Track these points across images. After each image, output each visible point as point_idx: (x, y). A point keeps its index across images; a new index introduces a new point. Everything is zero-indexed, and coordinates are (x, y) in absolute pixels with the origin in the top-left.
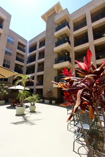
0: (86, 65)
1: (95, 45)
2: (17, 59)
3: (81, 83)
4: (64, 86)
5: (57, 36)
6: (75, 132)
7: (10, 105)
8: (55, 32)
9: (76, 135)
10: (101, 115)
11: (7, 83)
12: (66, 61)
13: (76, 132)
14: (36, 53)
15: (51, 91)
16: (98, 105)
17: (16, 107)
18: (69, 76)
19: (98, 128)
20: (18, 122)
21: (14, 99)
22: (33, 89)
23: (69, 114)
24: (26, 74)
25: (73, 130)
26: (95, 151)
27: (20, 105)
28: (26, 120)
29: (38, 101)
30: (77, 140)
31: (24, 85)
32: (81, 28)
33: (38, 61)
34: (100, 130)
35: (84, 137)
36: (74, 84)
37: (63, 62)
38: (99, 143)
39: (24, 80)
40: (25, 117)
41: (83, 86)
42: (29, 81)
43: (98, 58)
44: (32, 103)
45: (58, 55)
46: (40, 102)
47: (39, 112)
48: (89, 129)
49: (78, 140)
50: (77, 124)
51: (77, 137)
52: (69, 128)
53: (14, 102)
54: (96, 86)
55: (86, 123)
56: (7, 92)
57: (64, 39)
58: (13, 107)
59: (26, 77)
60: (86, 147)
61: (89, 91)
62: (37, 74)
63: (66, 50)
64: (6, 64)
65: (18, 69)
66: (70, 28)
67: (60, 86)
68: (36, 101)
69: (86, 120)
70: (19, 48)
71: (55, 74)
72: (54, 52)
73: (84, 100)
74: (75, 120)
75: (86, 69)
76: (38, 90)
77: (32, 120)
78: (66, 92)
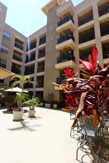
0: (91, 64)
1: (102, 42)
2: (15, 58)
3: (85, 85)
4: (66, 89)
5: (59, 32)
6: (78, 139)
7: (6, 110)
8: (57, 27)
9: (80, 142)
10: (108, 121)
11: (2, 85)
12: (69, 60)
13: (80, 139)
14: (35, 51)
15: (53, 94)
16: (104, 109)
17: (13, 111)
18: (72, 77)
19: (104, 135)
20: (16, 128)
21: (11, 102)
22: (32, 92)
23: (72, 119)
24: (25, 75)
25: (77, 137)
26: (100, 160)
27: (18, 109)
28: (24, 126)
29: (38, 105)
30: (80, 147)
31: (23, 86)
32: (86, 23)
33: (38, 60)
34: (106, 136)
35: (88, 144)
36: (77, 86)
37: (66, 61)
38: (105, 151)
39: (22, 81)
40: (24, 122)
41: (88, 88)
42: (28, 83)
43: (105, 57)
44: (32, 107)
45: (60, 54)
46: (40, 106)
47: (39, 118)
48: (94, 135)
49: (82, 147)
50: (80, 130)
51: (81, 145)
52: (72, 134)
53: (11, 106)
54: (102, 88)
55: (91, 129)
56: (3, 94)
57: (67, 35)
58: (10, 111)
59: (24, 78)
60: (90, 156)
61: (94, 93)
62: (36, 74)
63: (69, 47)
64: (2, 63)
65: (15, 69)
66: (74, 22)
67: (61, 89)
68: (36, 105)
69: (91, 126)
70: (16, 45)
71: (57, 75)
72: (56, 49)
73: (89, 104)
74: (79, 125)
75: (91, 68)
76: (37, 92)
77: (31, 126)
78: (68, 95)
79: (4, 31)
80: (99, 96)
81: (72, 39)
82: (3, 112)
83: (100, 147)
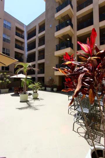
0: (89, 47)
2: (17, 47)
4: (65, 72)
5: (58, 18)
6: (75, 115)
7: (14, 93)
8: (56, 13)
11: (8, 72)
12: (67, 47)
13: (76, 115)
14: (36, 39)
15: (53, 79)
17: (20, 94)
18: (70, 61)
19: (96, 112)
20: (23, 108)
21: (17, 87)
22: (35, 77)
23: (70, 100)
24: (27, 62)
25: (73, 114)
27: (23, 92)
28: (30, 106)
29: (40, 88)
30: (76, 121)
31: (26, 73)
32: (85, 7)
33: (38, 48)
34: (98, 113)
35: (83, 119)
36: (75, 70)
37: (64, 48)
38: (97, 124)
39: (25, 68)
40: (29, 103)
42: (31, 70)
43: (102, 43)
44: (35, 91)
45: (59, 41)
46: (42, 90)
47: (42, 99)
48: (88, 112)
49: (78, 121)
50: (77, 108)
51: (77, 119)
52: (70, 112)
53: (17, 90)
55: (85, 107)
56: (10, 80)
57: (66, 21)
58: (17, 94)
59: (27, 65)
60: (85, 128)
62: (38, 62)
63: (68, 34)
64: (5, 52)
65: (19, 57)
66: (73, 7)
67: (61, 72)
68: (38, 89)
69: (86, 105)
70: (17, 34)
71: (57, 62)
72: (55, 37)
73: (85, 85)
74: (76, 104)
75: (89, 51)
76: (39, 78)
77: (35, 106)
78: (67, 78)
79: (4, 20)
80: (96, 77)
81: (71, 26)
82: (11, 95)
83: (92, 121)
